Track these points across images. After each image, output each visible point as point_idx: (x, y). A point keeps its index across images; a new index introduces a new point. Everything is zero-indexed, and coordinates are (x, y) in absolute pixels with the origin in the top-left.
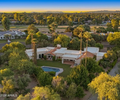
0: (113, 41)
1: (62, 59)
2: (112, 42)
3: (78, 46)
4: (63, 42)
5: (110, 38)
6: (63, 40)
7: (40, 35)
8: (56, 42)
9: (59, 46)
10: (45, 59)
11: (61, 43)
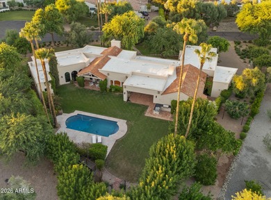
0: (252, 27)
1: (125, 90)
2: (249, 30)
3: (164, 46)
4: (127, 34)
5: (247, 18)
6: (126, 27)
7: (68, 5)
8: (108, 34)
9: (115, 43)
10: (80, 85)
11: (122, 36)
